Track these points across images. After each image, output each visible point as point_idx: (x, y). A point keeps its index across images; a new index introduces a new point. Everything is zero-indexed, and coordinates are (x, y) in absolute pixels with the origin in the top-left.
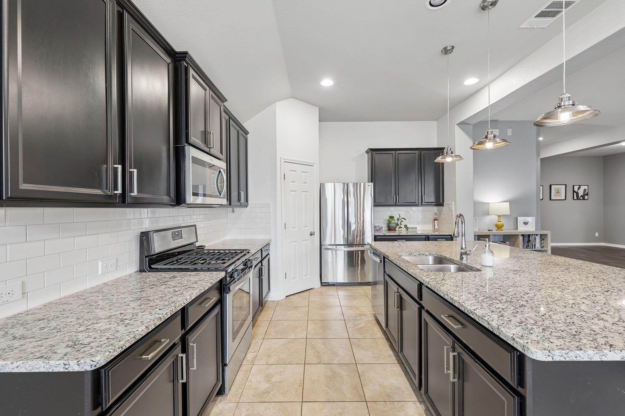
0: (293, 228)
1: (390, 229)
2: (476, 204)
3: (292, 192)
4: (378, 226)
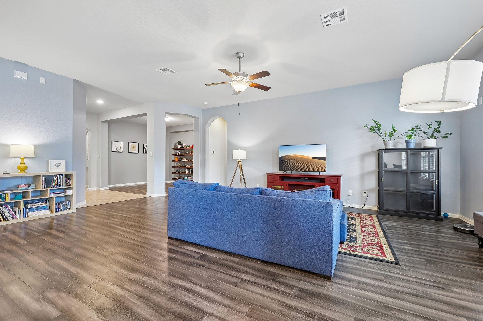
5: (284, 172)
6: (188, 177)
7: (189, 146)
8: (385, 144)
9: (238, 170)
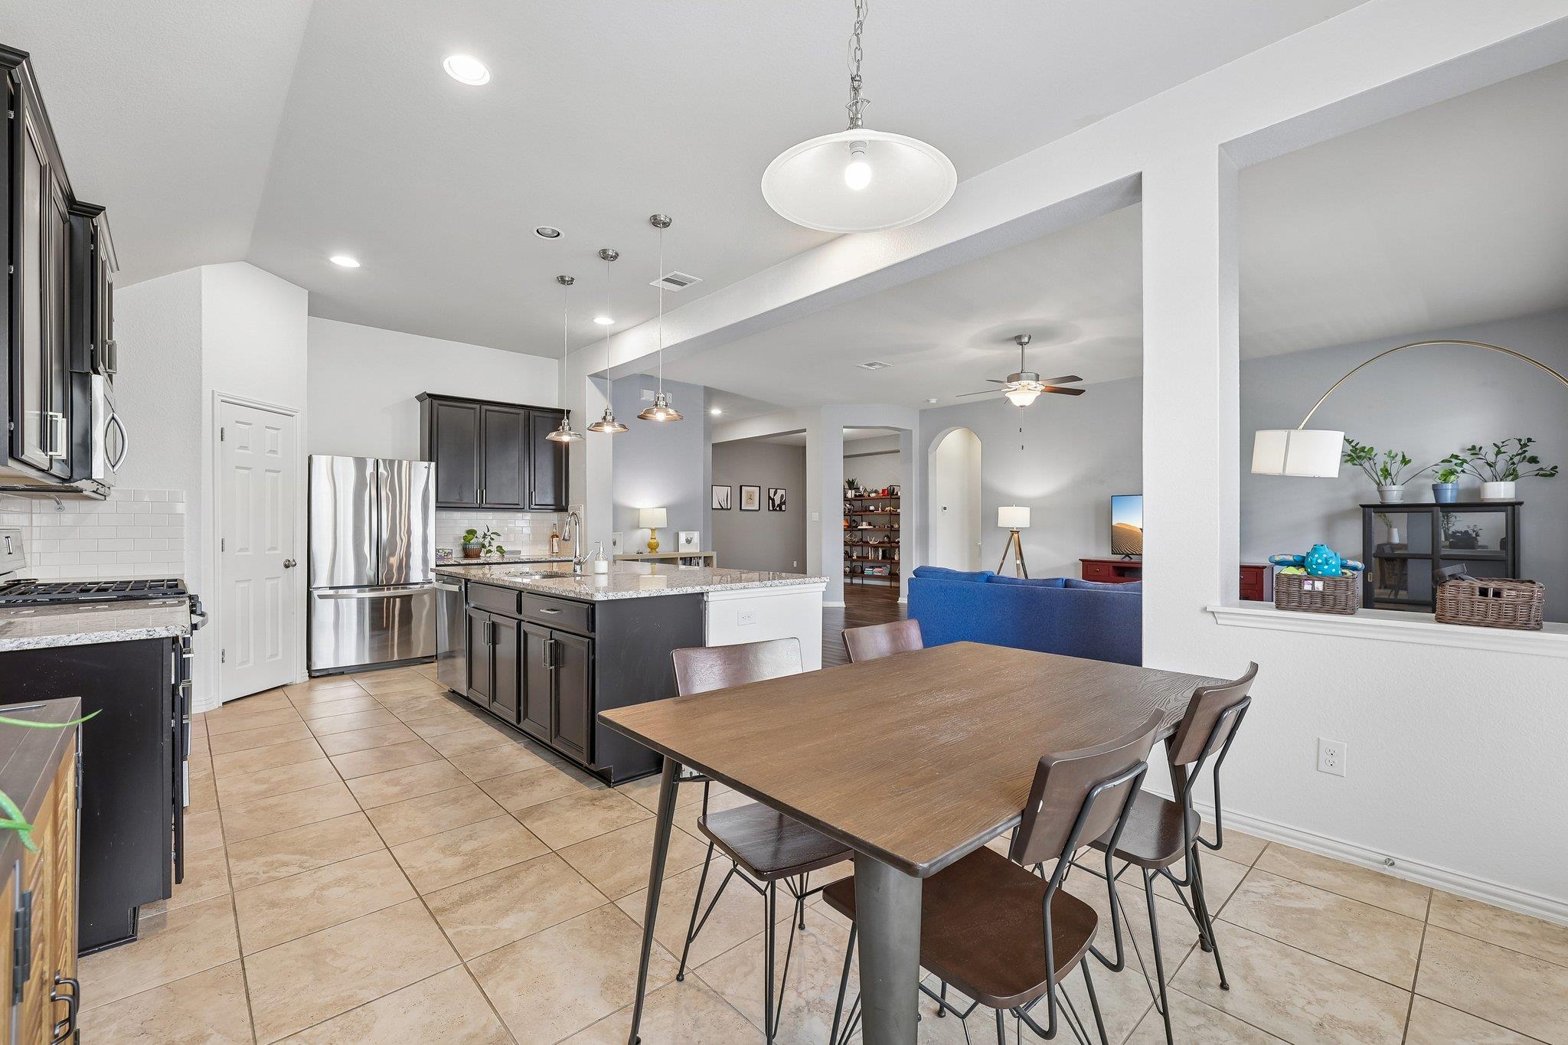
0: (241, 550)
1: (467, 553)
2: (618, 510)
3: (241, 471)
4: (443, 550)
5: (1125, 557)
6: (873, 567)
7: (876, 492)
8: (1381, 492)
9: (1012, 550)
